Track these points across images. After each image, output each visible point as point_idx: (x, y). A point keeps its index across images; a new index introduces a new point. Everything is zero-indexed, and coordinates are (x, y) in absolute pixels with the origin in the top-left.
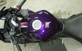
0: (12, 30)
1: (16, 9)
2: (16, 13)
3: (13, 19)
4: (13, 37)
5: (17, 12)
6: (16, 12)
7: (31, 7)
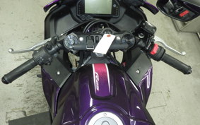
0: (81, 39)
1: (153, 45)
2: (140, 46)
3: (118, 38)
4: (59, 45)
5: (143, 49)
6: (143, 45)
7: (169, 97)
